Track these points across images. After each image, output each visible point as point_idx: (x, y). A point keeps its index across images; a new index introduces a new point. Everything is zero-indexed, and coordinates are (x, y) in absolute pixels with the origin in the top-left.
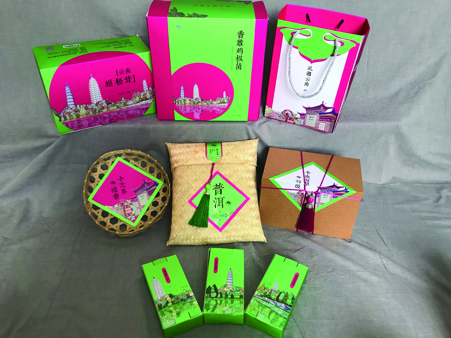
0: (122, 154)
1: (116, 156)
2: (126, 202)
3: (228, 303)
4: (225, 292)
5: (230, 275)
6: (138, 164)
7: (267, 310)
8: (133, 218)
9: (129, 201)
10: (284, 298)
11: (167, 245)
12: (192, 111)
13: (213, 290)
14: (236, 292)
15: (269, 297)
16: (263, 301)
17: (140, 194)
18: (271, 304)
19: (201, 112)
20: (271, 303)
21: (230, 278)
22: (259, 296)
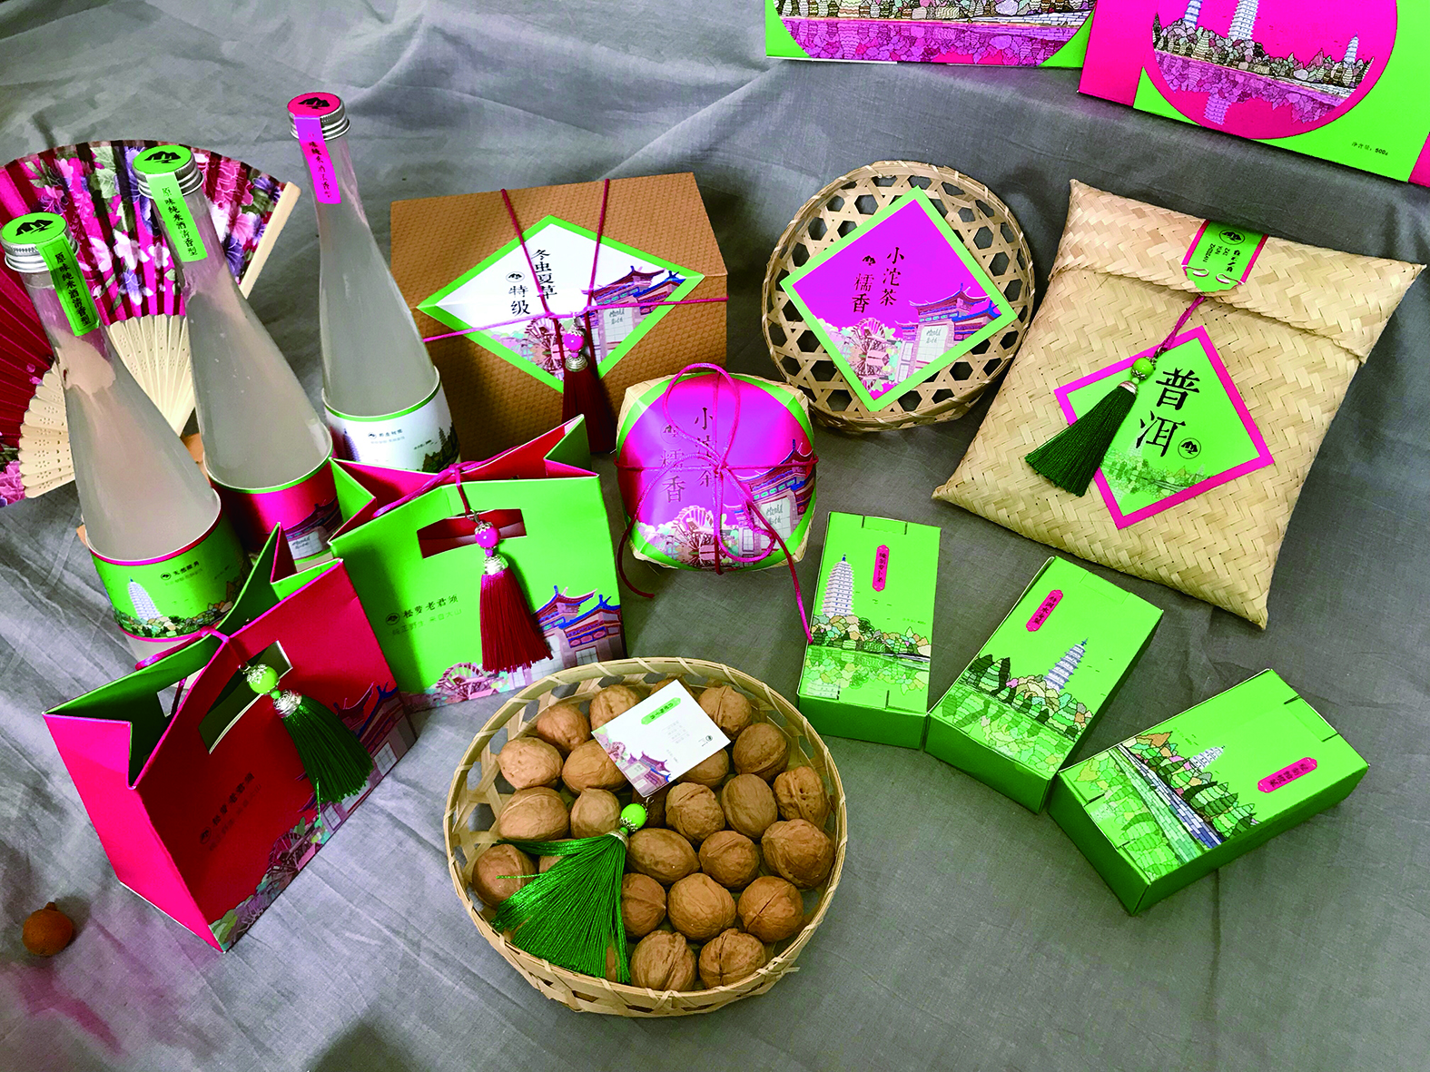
0: (931, 183)
1: (913, 181)
2: (879, 332)
3: (1019, 726)
4: (1028, 694)
5: (1072, 657)
6: (969, 231)
7: (1136, 807)
8: (878, 386)
9: (889, 332)
10: (1212, 804)
11: (935, 494)
12: (1207, 86)
13: (994, 671)
14: (1061, 712)
15: (1163, 774)
16: (1136, 775)
17: (932, 323)
18: (1157, 795)
19: (1239, 100)
20: (1159, 793)
21: (1066, 665)
22: (1134, 755)
